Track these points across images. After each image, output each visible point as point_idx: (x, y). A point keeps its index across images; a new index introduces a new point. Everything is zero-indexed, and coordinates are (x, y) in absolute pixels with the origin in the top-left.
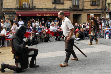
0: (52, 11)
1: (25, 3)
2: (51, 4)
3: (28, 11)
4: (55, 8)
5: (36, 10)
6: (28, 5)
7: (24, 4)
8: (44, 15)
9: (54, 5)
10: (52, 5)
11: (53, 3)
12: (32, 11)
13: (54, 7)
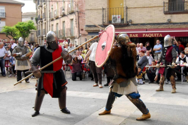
0: (161, 27)
1: (115, 16)
2: (162, 14)
3: (120, 28)
4: (169, 22)
5: (133, 27)
6: (120, 18)
7: (114, 18)
8: (144, 35)
9: (168, 17)
10: (165, 16)
11: (166, 13)
12: (126, 28)
13: (168, 20)
